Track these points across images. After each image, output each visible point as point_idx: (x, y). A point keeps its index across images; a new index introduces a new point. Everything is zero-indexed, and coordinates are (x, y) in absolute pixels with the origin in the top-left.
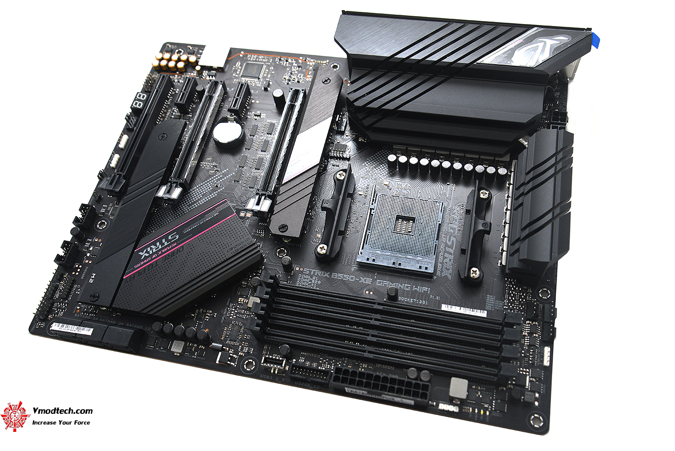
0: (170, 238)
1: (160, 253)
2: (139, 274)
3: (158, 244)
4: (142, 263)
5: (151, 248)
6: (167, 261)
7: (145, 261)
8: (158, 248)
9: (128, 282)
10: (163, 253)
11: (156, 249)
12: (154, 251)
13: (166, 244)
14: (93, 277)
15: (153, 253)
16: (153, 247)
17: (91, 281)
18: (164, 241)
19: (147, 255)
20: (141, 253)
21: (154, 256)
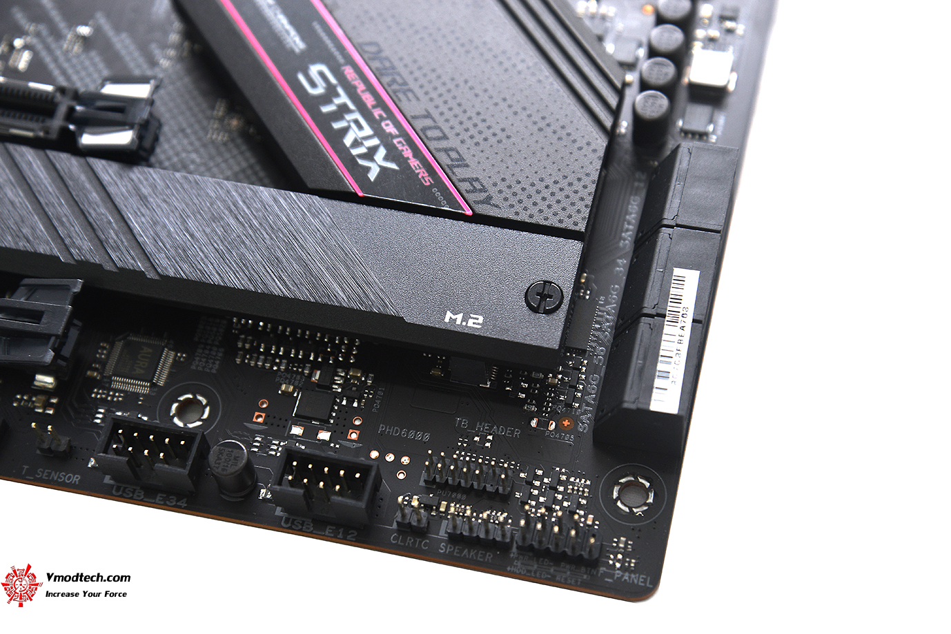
0: (320, 90)
1: (377, 113)
2: (458, 166)
3: (337, 125)
4: (414, 163)
5: (356, 143)
6: (412, 85)
7: (408, 153)
8: (356, 122)
9: (490, 198)
10: (380, 103)
11: (360, 127)
12: (368, 131)
13: (343, 98)
14: (459, 317)
15: (379, 132)
16: (348, 141)
17: (475, 323)
18: (326, 109)
19: (382, 152)
20: (372, 176)
21: (390, 128)
